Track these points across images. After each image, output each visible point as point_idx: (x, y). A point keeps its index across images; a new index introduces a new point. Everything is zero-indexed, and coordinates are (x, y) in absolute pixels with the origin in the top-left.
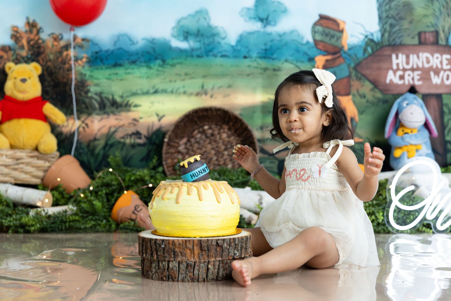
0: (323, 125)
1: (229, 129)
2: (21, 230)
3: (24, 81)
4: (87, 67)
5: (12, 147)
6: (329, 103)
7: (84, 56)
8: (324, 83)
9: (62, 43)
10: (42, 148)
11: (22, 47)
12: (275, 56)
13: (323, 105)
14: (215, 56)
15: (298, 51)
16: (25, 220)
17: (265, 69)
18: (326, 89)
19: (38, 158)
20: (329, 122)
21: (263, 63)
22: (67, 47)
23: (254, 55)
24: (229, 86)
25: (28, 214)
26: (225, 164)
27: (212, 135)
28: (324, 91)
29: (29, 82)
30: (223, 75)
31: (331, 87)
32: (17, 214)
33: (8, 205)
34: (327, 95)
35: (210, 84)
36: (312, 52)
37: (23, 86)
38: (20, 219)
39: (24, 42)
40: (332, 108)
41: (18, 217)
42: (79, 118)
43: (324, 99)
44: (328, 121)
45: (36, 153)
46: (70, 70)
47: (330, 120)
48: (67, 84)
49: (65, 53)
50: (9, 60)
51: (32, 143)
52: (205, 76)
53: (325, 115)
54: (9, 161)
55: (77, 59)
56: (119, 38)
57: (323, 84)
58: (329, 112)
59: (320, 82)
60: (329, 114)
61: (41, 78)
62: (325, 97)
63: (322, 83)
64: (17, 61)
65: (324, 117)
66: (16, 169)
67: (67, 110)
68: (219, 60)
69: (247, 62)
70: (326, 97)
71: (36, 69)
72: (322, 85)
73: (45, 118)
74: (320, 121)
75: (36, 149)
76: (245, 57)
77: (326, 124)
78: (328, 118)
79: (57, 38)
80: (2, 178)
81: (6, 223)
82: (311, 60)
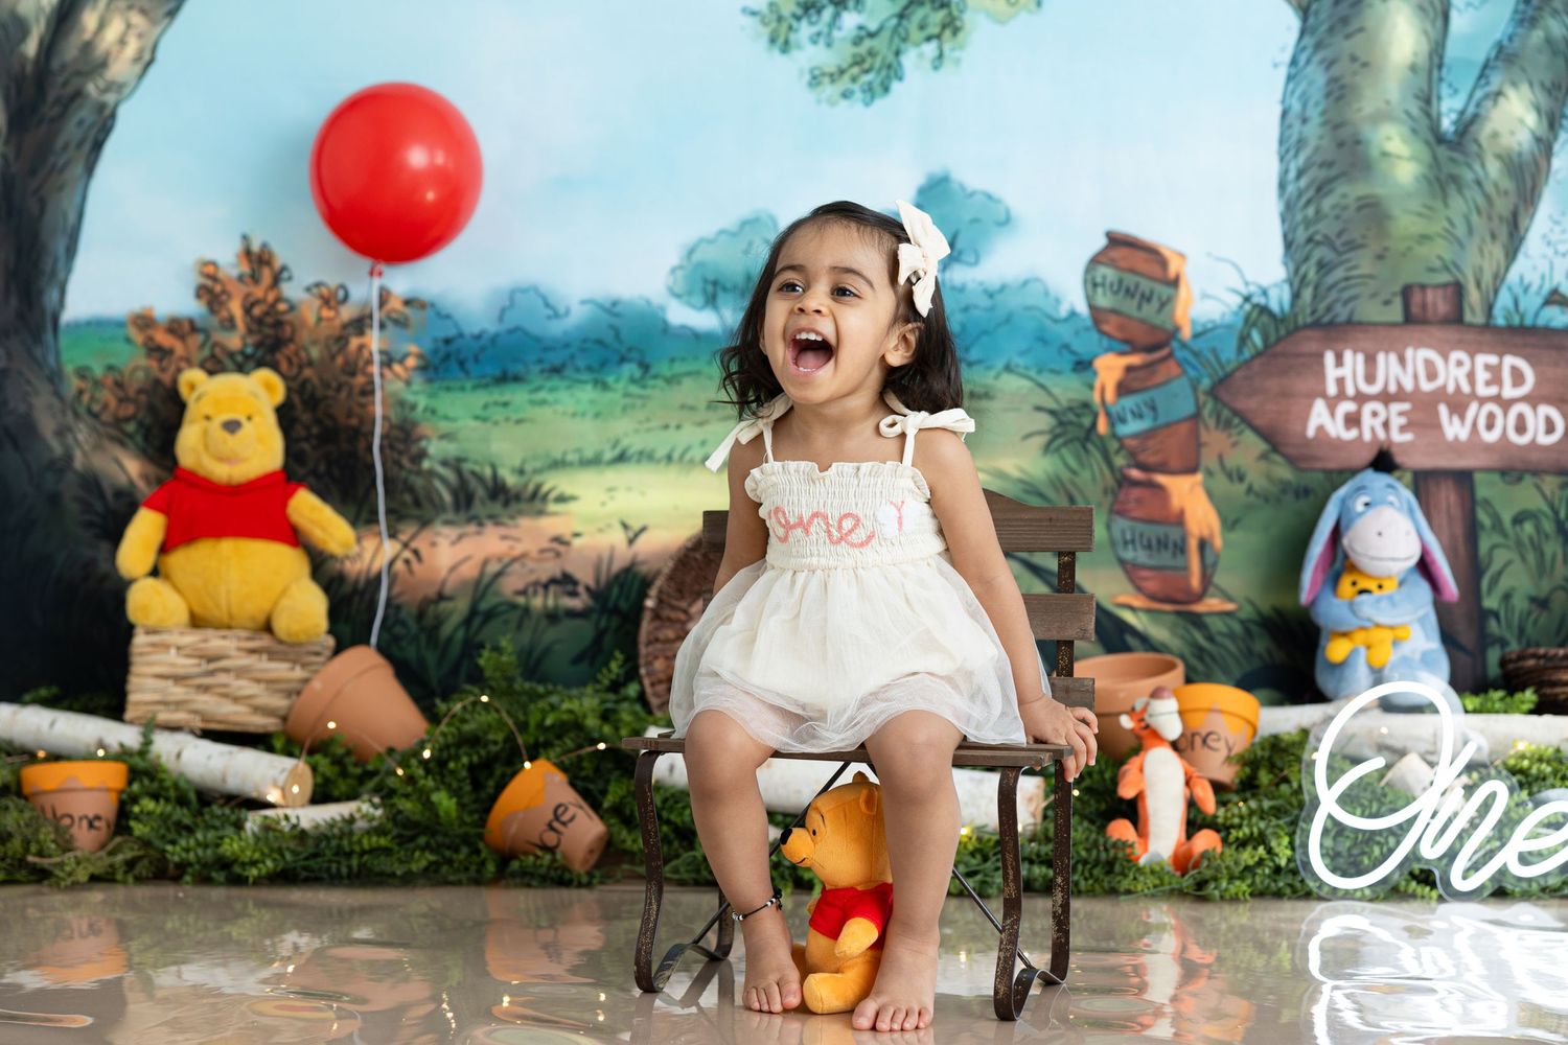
0: (883, 359)
2: (219, 876)
3: (232, 426)
4: (418, 383)
5: (196, 622)
7: (412, 349)
9: (347, 313)
10: (281, 625)
11: (229, 324)
12: (974, 354)
15: (1042, 339)
16: (230, 847)
19: (272, 655)
20: (904, 358)
22: (360, 324)
25: (239, 826)
29: (247, 429)
32: (207, 827)
33: (182, 801)
34: (922, 274)
36: (1088, 342)
37: (232, 442)
38: (217, 844)
39: (236, 308)
41: (211, 836)
42: (393, 535)
44: (900, 352)
45: (264, 641)
46: (368, 391)
47: (905, 354)
48: (362, 432)
49: (354, 343)
50: (190, 363)
51: (255, 608)
53: (898, 333)
54: (186, 664)
55: (388, 361)
56: (513, 297)
58: (912, 330)
60: (908, 335)
61: (285, 415)
62: (913, 279)
63: (913, 243)
64: (214, 367)
65: (895, 337)
66: (205, 689)
67: (359, 513)
70: (919, 279)
71: (268, 387)
73: (292, 536)
75: (267, 628)
77: (895, 359)
78: (902, 347)
79: (331, 299)
80: (164, 716)
81: (174, 853)
82: (1083, 366)
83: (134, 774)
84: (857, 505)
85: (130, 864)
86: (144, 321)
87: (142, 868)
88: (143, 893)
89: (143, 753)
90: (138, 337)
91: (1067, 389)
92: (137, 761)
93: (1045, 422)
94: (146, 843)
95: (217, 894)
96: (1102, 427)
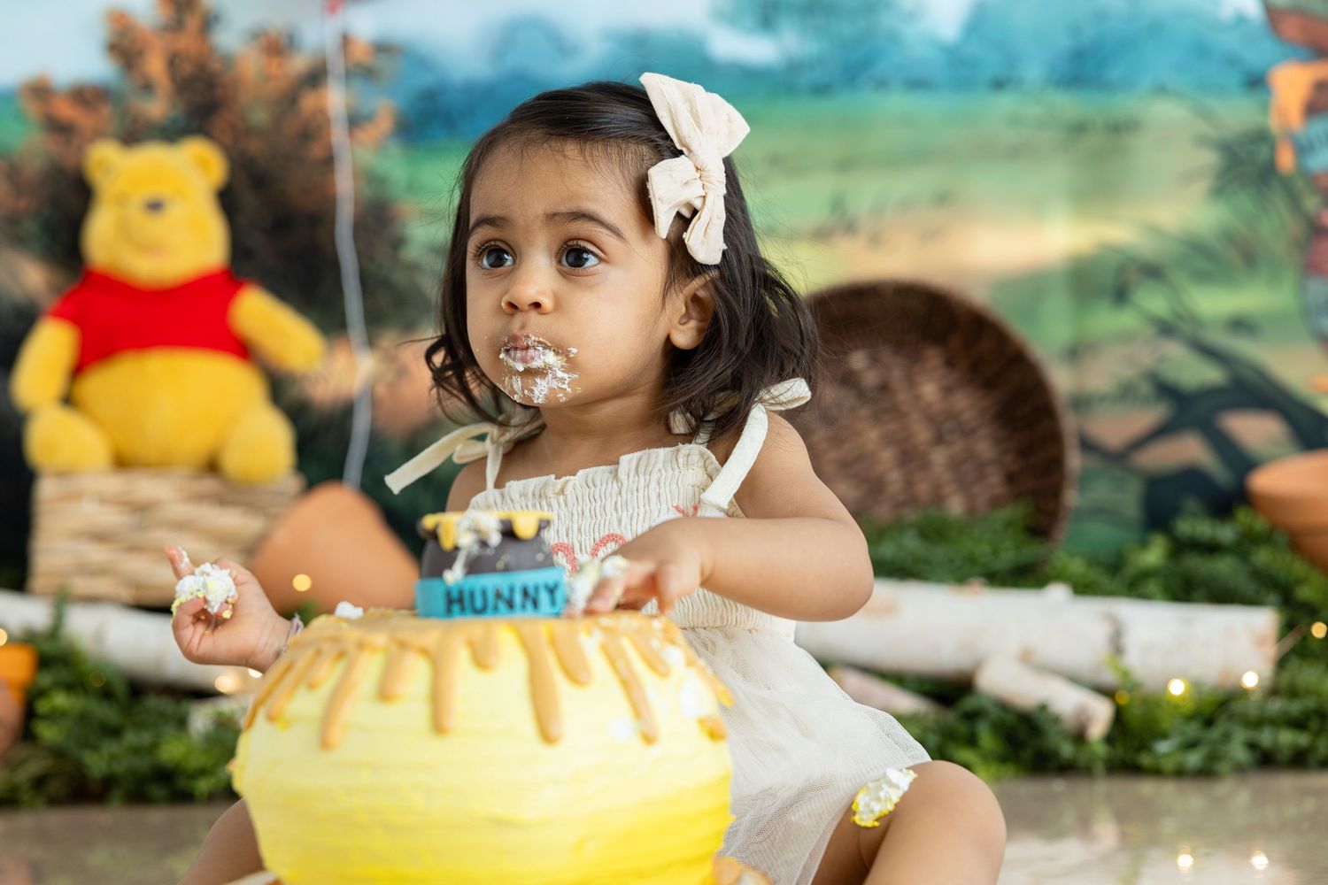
0: (668, 339)
1: (950, 363)
2: (157, 791)
3: (155, 206)
4: (395, 150)
5: (122, 463)
6: (707, 244)
7: (384, 107)
8: (694, 147)
9: (299, 64)
10: (234, 462)
11: (147, 87)
12: (1115, 73)
13: (678, 253)
14: (881, 84)
15: (1201, 51)
16: (172, 751)
17: (1079, 129)
18: (698, 175)
19: (222, 501)
20: (700, 331)
21: (1069, 105)
22: (315, 77)
23: (1033, 71)
24: (943, 199)
25: (182, 723)
26: (938, 499)
27: (884, 388)
28: (686, 183)
29: (175, 214)
30: (916, 157)
31: (723, 169)
32: (140, 726)
33: (106, 694)
34: (697, 204)
35: (865, 192)
36: (1259, 52)
37: (155, 227)
38: (153, 748)
39: (155, 66)
40: (716, 267)
41: (146, 738)
42: (371, 343)
43: (683, 221)
44: (693, 324)
45: (209, 484)
46: (329, 162)
47: (702, 324)
48: (322, 218)
49: (308, 102)
50: (98, 135)
51: (194, 443)
52: (845, 165)
53: (681, 297)
54: (109, 518)
55: (355, 121)
56: (511, 34)
57: (685, 150)
58: (705, 286)
59: (672, 140)
60: (701, 294)
61: (227, 199)
62: (686, 213)
63: (679, 147)
64: (133, 135)
65: (678, 303)
66: (134, 549)
67: (328, 319)
68: (897, 102)
69: (1005, 103)
70: (695, 212)
71: (203, 165)
72: (678, 153)
73: (241, 349)
74: (656, 322)
75: (212, 467)
76: (999, 85)
77: (684, 337)
78: (694, 314)
79: (277, 46)
80: (82, 585)
81: (97, 763)
82: (1256, 82)
83: (44, 662)
84: (620, 521)
85: (39, 782)
86: (40, 91)
87: (55, 787)
88: (58, 819)
89: (55, 632)
90: (32, 109)
91: (1237, 114)
92: (47, 647)
93: (1209, 159)
94: (58, 753)
95: (157, 816)
96: (1286, 160)
